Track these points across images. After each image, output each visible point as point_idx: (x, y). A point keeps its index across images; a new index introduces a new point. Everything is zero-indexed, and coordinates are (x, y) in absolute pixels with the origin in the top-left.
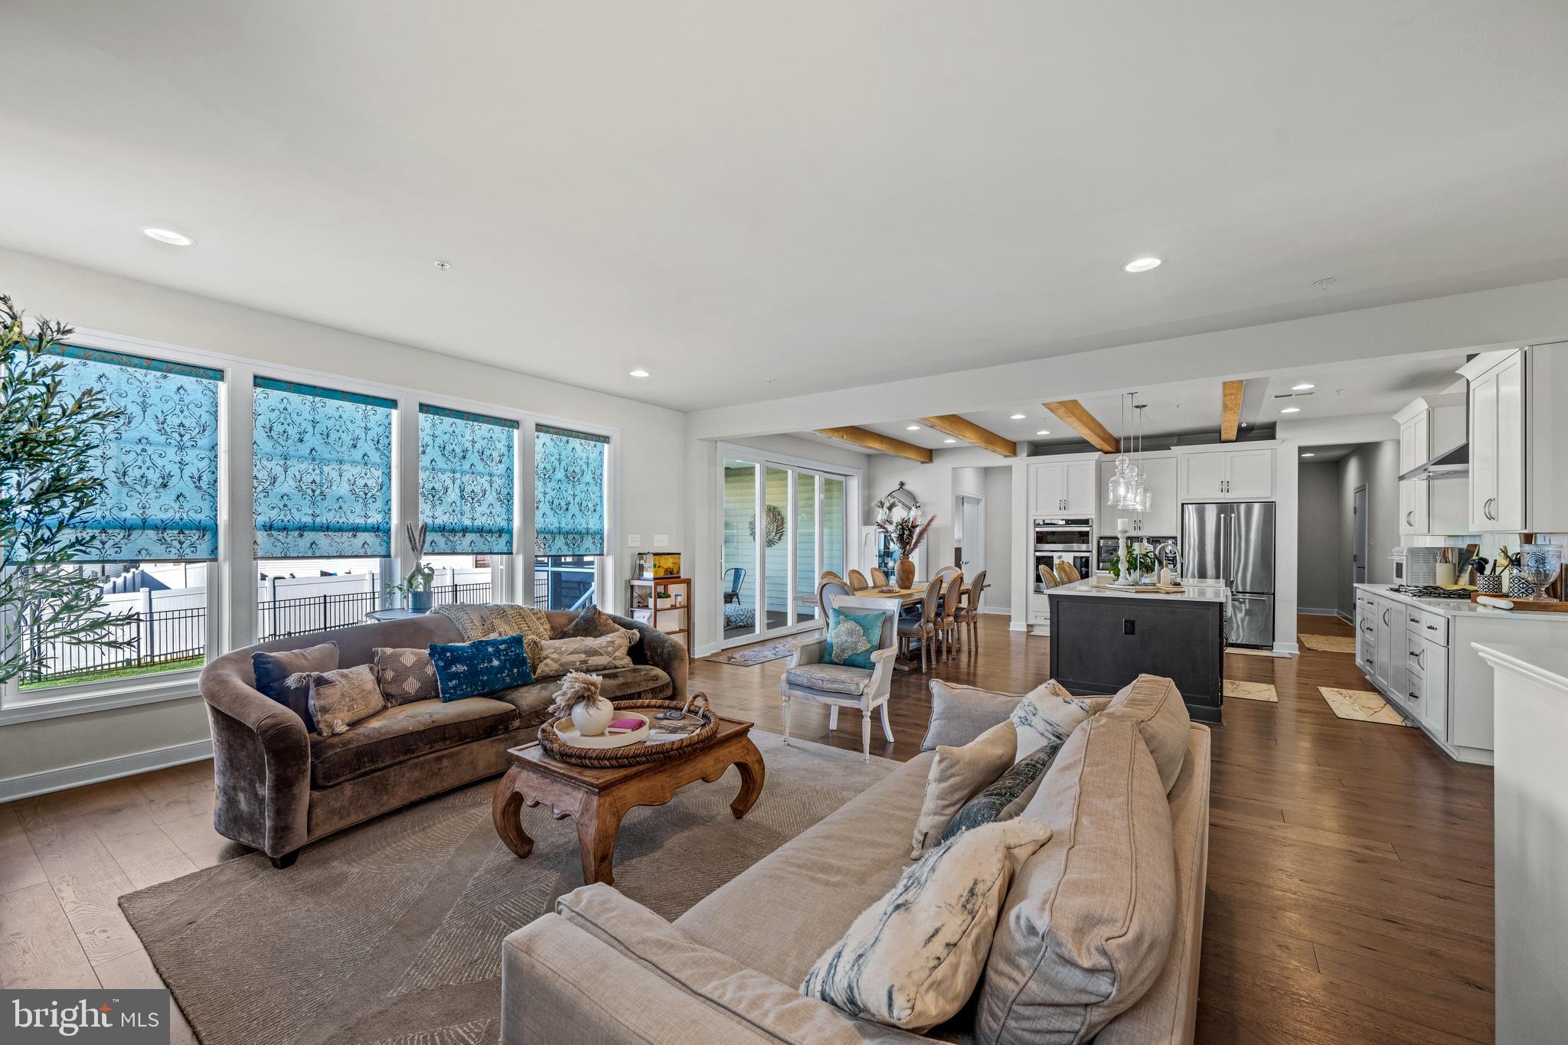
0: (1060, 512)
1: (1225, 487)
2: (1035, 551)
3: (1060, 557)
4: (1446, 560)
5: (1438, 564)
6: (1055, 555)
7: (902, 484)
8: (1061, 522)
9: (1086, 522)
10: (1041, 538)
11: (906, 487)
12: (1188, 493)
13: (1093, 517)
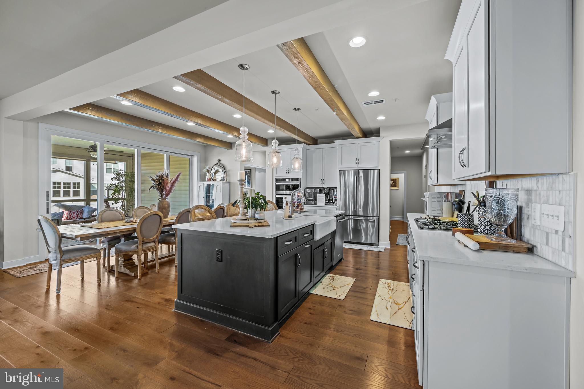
0: (287, 175)
1: (357, 161)
2: (276, 195)
3: (286, 198)
4: (447, 200)
5: (444, 203)
6: (284, 197)
7: (219, 161)
8: (287, 180)
9: (297, 180)
10: (278, 188)
11: (221, 162)
12: (342, 164)
13: (301, 177)
